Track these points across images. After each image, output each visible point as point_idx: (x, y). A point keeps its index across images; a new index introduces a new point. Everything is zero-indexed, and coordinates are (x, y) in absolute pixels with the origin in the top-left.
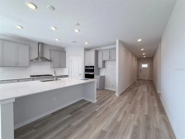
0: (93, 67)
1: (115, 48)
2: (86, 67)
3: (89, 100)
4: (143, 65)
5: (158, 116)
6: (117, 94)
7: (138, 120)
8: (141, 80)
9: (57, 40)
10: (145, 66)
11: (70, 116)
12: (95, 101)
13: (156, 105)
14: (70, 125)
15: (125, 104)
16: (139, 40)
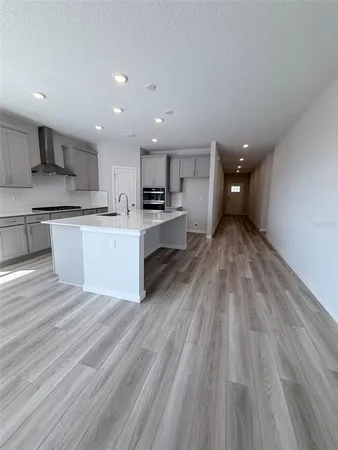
0: (163, 190)
1: (209, 155)
2: (145, 189)
3: (174, 247)
4: (233, 188)
5: (268, 252)
6: (209, 237)
7: (251, 258)
8: (229, 215)
9: (99, 128)
10: (236, 189)
11: (165, 266)
12: (184, 247)
13: (262, 243)
14: (178, 273)
15: (227, 246)
16: (246, 146)
